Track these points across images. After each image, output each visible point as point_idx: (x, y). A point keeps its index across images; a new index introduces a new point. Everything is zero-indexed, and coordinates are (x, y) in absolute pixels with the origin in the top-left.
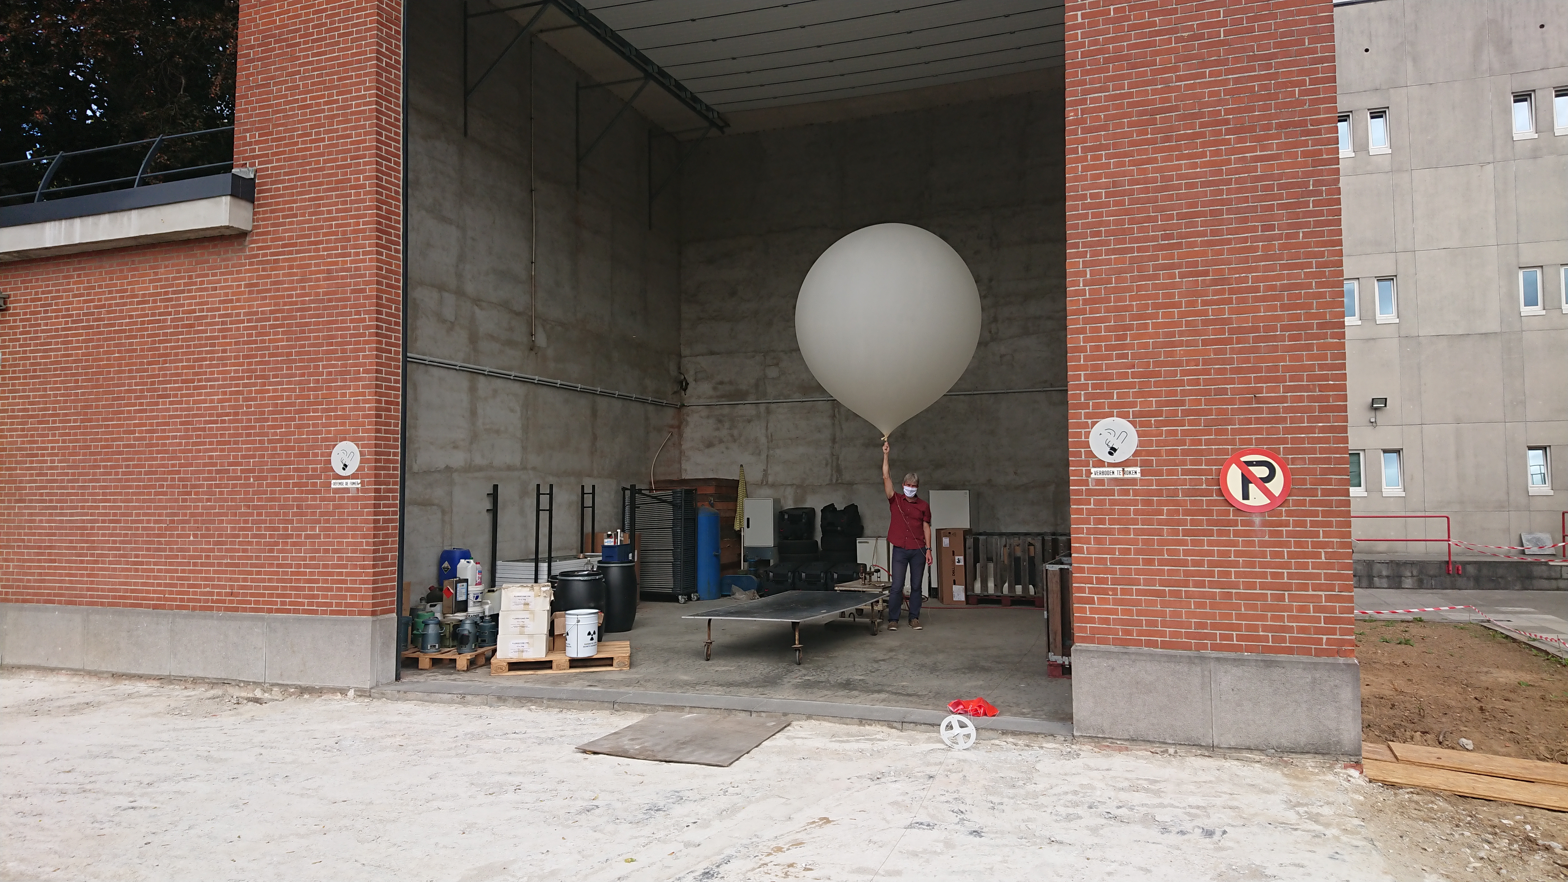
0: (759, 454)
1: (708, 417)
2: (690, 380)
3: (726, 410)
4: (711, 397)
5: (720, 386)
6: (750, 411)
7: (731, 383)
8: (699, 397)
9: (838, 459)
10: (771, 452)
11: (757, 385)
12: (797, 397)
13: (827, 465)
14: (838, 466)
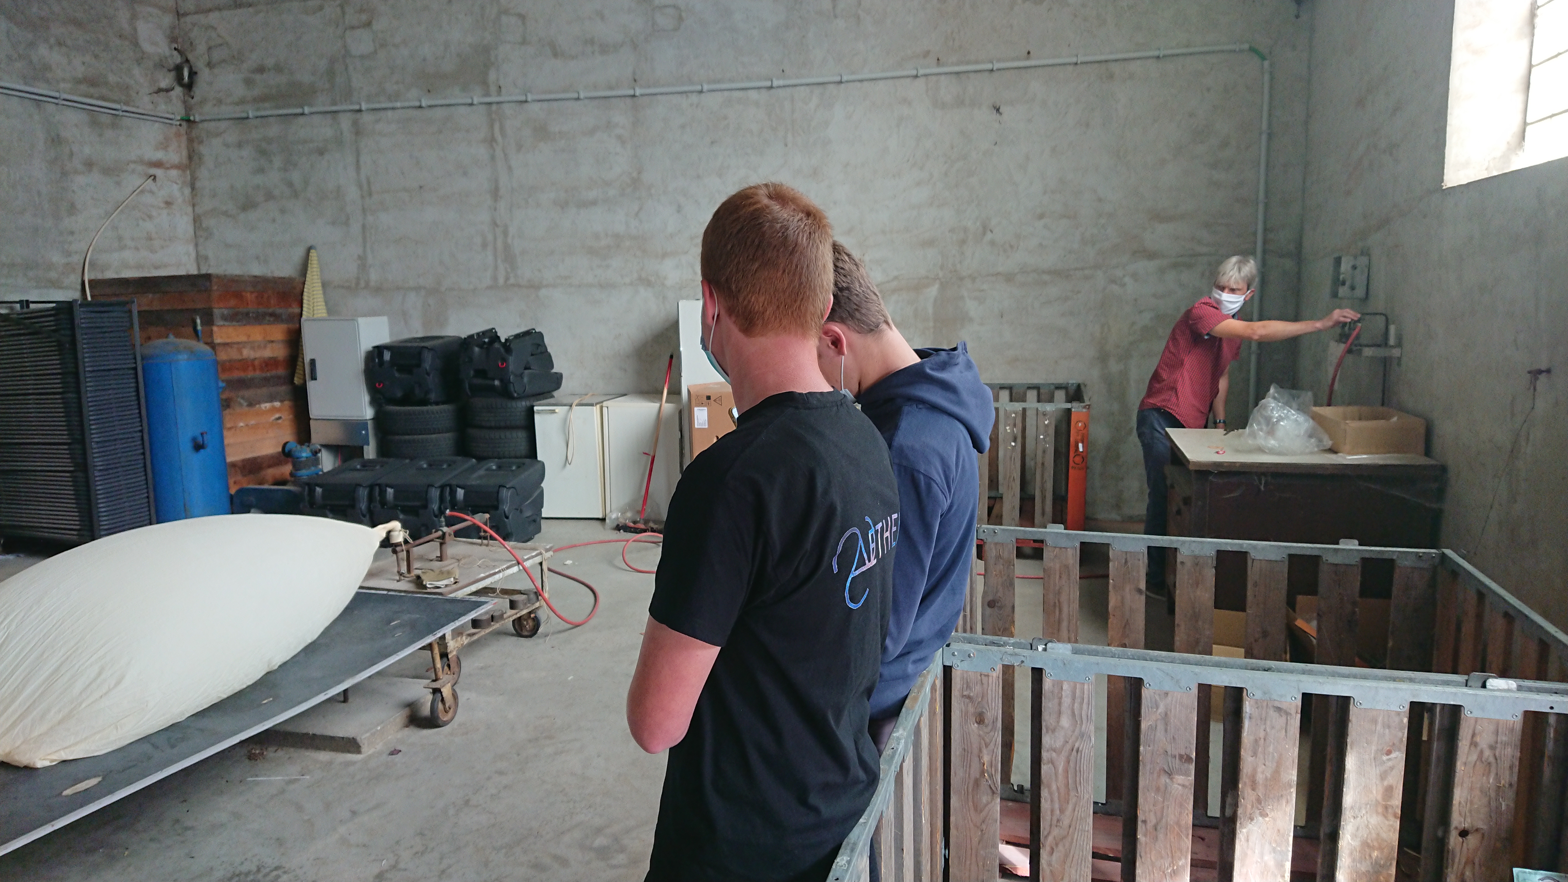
0: (347, 223)
1: (240, 145)
2: (200, 65)
3: (274, 130)
4: (242, 102)
5: (258, 77)
6: (322, 129)
7: (278, 69)
8: (220, 102)
9: (505, 234)
10: (370, 218)
11: (331, 73)
12: (413, 96)
13: (484, 245)
14: (507, 247)
